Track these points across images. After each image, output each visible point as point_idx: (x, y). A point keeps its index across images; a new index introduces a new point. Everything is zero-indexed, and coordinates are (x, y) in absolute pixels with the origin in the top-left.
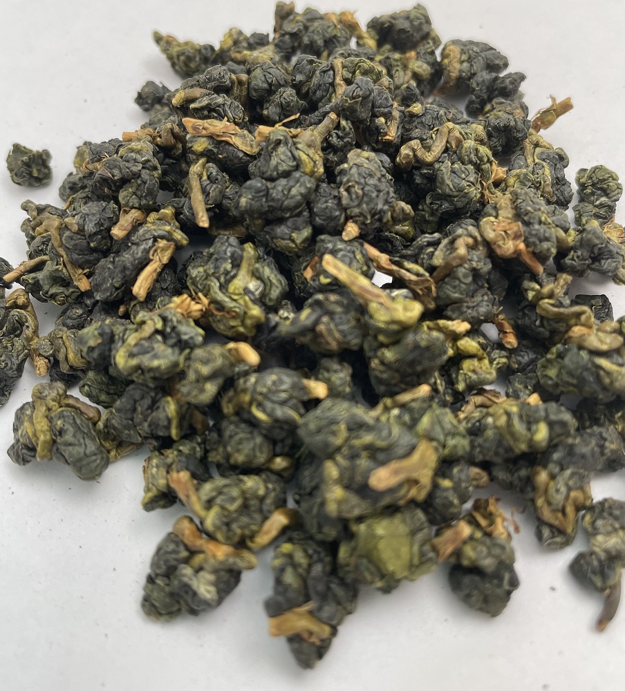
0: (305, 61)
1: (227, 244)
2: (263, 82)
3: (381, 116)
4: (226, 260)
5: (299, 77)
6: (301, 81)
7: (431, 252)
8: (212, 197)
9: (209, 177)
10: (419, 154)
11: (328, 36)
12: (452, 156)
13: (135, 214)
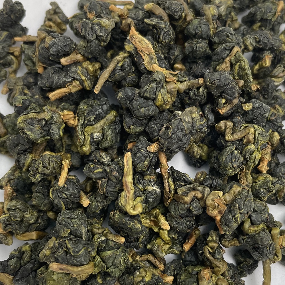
0: (225, 33)
1: (101, 107)
2: (194, 30)
3: (224, 98)
4: (94, 114)
5: (216, 39)
6: (215, 42)
7: (182, 184)
8: (115, 77)
9: (122, 66)
10: (227, 131)
11: (265, 17)
12: (240, 145)
13: (79, 57)
